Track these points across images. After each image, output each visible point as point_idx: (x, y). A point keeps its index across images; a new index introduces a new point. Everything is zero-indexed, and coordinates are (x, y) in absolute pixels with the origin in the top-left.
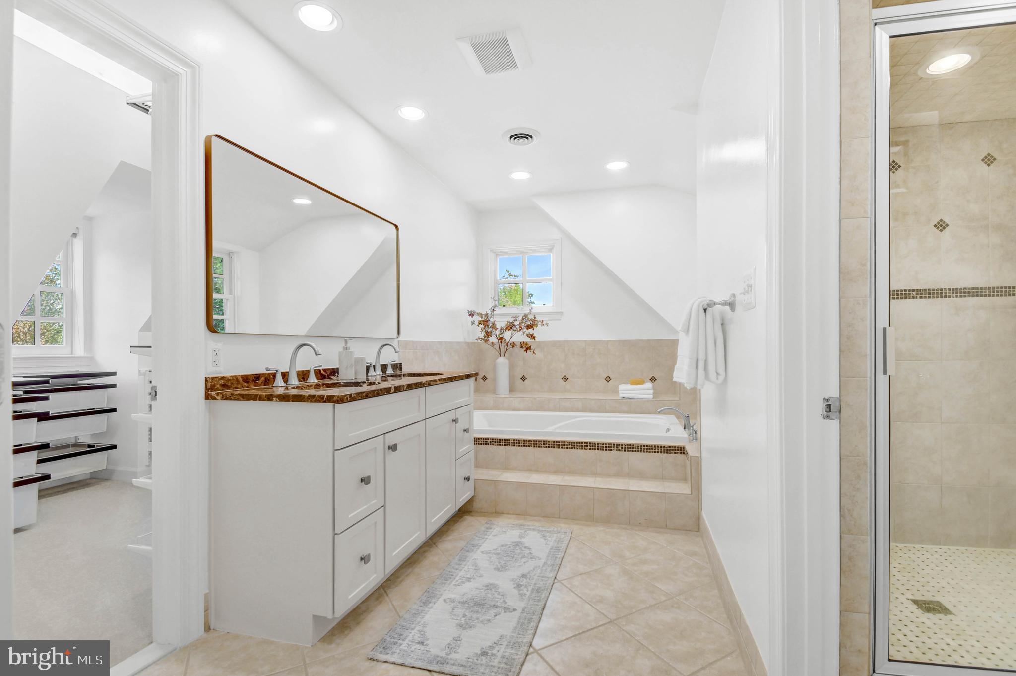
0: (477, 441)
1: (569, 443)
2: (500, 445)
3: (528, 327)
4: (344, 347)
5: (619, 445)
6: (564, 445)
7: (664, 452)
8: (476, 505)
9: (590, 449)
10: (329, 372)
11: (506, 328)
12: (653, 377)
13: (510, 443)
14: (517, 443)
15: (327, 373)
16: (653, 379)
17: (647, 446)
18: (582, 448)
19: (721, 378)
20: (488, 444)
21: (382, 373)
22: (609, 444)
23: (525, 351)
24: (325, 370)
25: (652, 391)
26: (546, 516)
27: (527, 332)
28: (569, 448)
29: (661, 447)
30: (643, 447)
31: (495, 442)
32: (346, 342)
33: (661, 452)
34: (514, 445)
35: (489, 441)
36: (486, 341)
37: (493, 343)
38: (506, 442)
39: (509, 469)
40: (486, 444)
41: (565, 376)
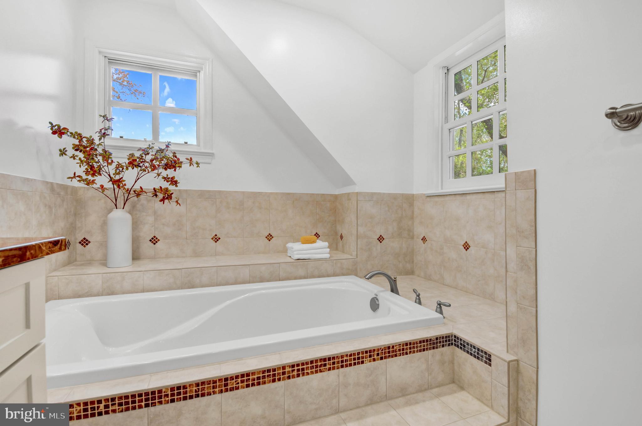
1: (293, 366)
3: (166, 167)
5: (374, 351)
7: (430, 349)
12: (317, 233)
13: (159, 397)
16: (317, 236)
18: (316, 372)
20: (100, 415)
23: (161, 201)
25: (328, 250)
27: (164, 173)
28: (293, 376)
29: (427, 341)
30: (405, 347)
37: (102, 187)
40: (93, 415)
41: (216, 235)
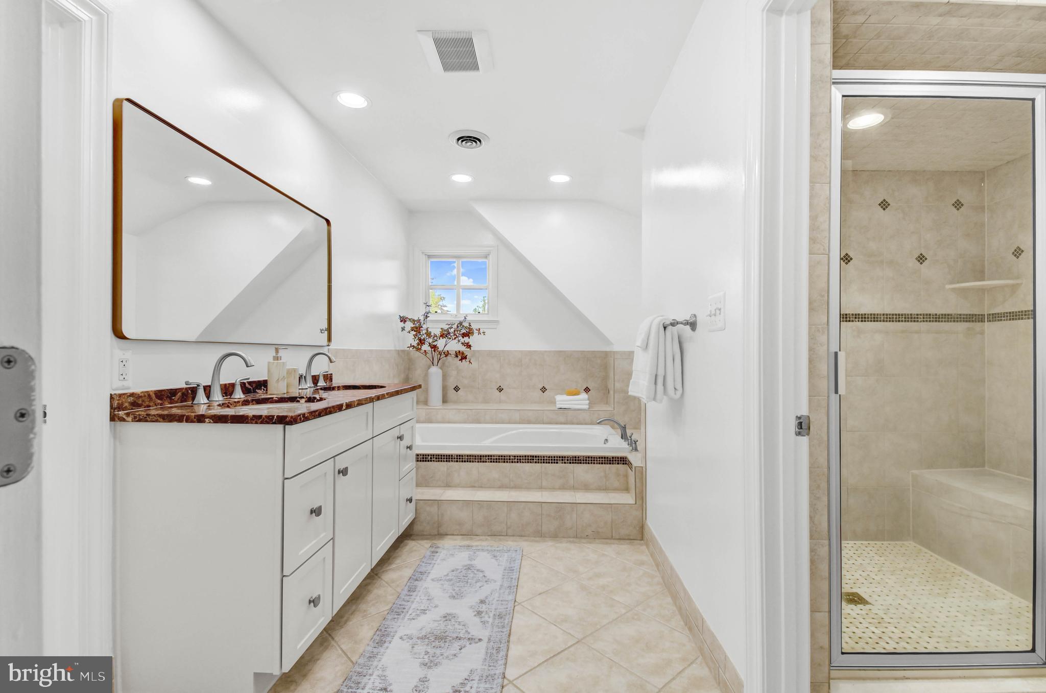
0: (417, 458)
1: (515, 457)
2: (441, 461)
3: (464, 335)
4: (274, 357)
5: (565, 457)
6: (510, 459)
7: (607, 464)
8: (417, 528)
9: (536, 462)
10: (254, 385)
11: (441, 336)
12: (587, 387)
13: (452, 458)
14: (460, 459)
15: (252, 386)
16: (587, 390)
17: (592, 458)
18: (528, 462)
19: (679, 392)
20: (428, 461)
21: (313, 385)
22: (554, 457)
23: (460, 360)
24: (250, 383)
25: (588, 402)
26: (494, 535)
27: (462, 340)
28: (515, 462)
29: (605, 458)
30: (588, 459)
31: (436, 458)
32: (277, 350)
33: (605, 463)
34: (457, 461)
35: (429, 457)
36: (419, 349)
37: (425, 351)
38: (448, 458)
39: (450, 486)
40: (426, 461)
41: (500, 386)
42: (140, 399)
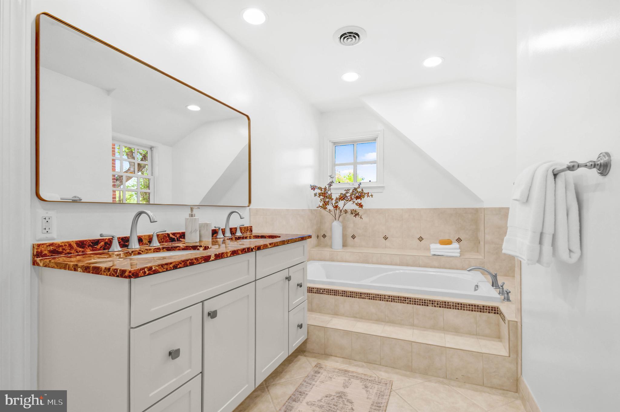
0: (310, 290)
1: (389, 296)
2: (331, 294)
3: (357, 198)
4: (190, 214)
5: (435, 301)
6: (385, 298)
7: (478, 311)
8: (309, 346)
9: (408, 303)
10: (178, 236)
11: (340, 199)
12: (459, 238)
13: (338, 293)
14: (344, 294)
15: (176, 236)
16: (459, 240)
17: (461, 304)
18: (401, 302)
20: (321, 293)
21: (231, 235)
22: (425, 300)
23: (354, 217)
24: (174, 234)
25: (459, 250)
26: (369, 362)
27: (356, 202)
28: (389, 301)
29: (475, 306)
30: (457, 305)
31: (327, 292)
32: (192, 210)
33: (475, 311)
34: (342, 296)
35: (322, 291)
36: (325, 208)
37: (330, 210)
38: (335, 293)
39: (337, 315)
40: (319, 293)
41: (386, 236)
42: (61, 248)
